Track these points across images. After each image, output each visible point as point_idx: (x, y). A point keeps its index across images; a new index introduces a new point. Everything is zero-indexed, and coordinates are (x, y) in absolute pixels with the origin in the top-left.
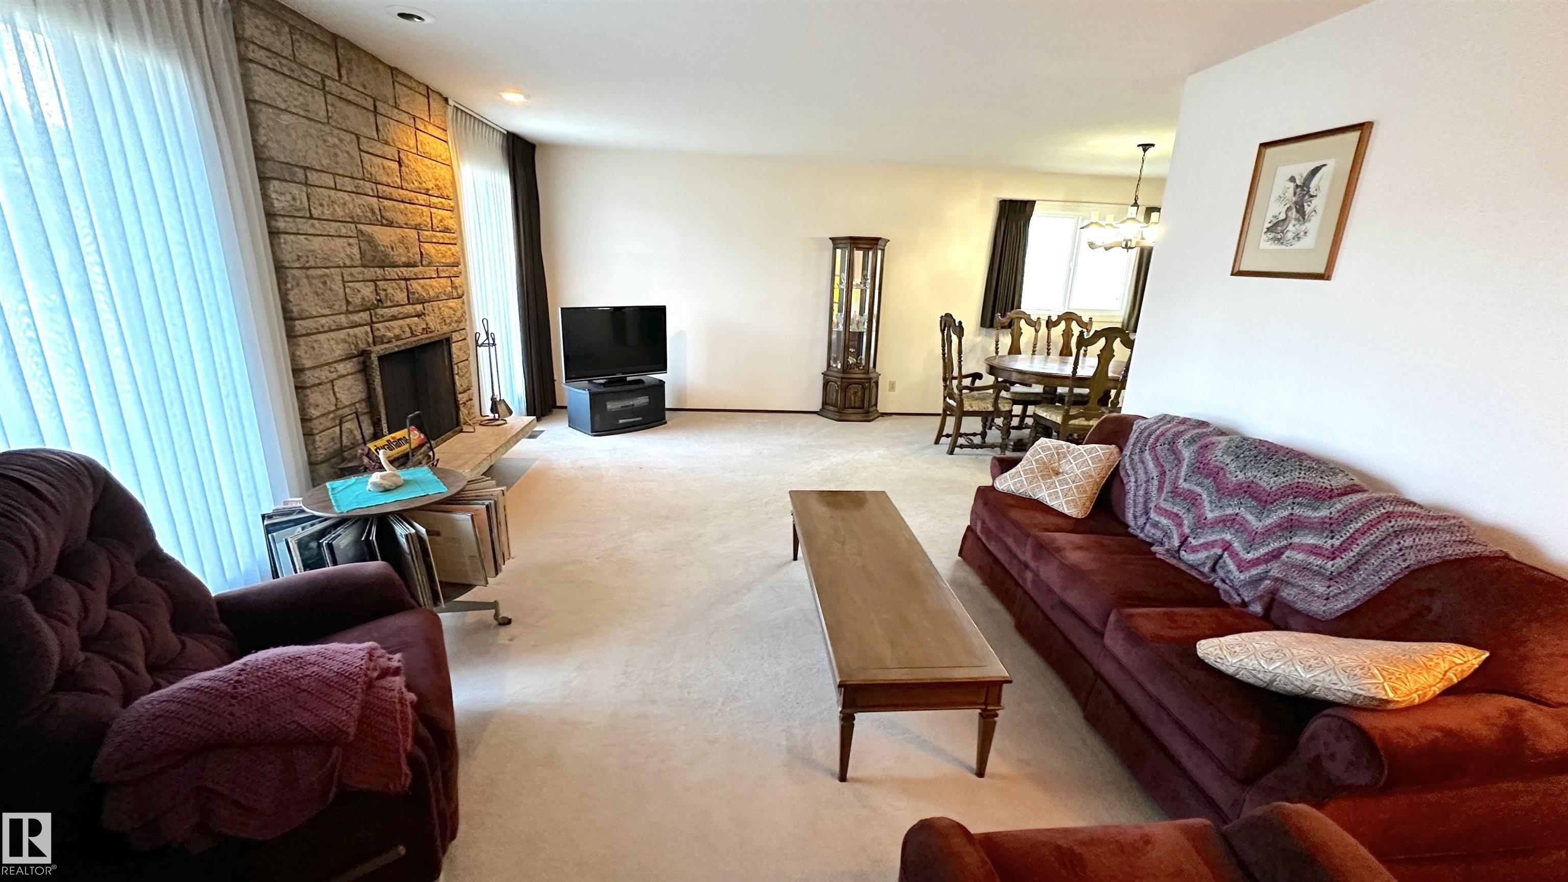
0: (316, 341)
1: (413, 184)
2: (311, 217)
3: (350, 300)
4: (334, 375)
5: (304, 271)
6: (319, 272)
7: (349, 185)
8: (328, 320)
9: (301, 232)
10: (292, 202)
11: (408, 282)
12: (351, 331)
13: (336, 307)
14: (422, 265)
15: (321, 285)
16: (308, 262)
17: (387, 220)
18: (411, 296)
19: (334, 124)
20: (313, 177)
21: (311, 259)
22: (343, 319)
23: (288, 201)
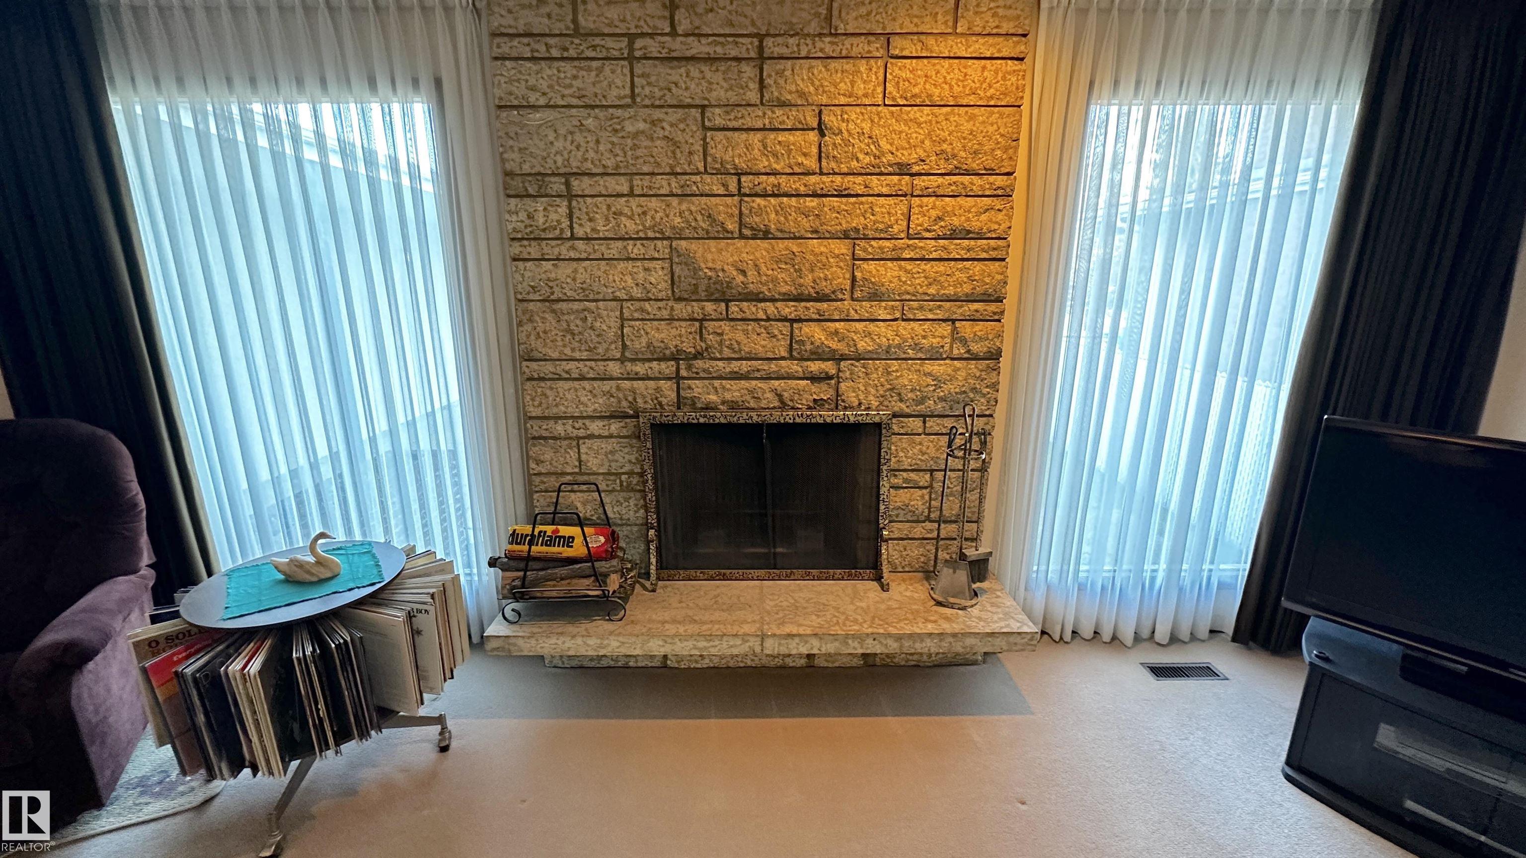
0: (551, 388)
1: (858, 160)
2: (573, 237)
3: (628, 343)
4: (582, 433)
5: (547, 304)
6: (576, 306)
7: (663, 184)
8: (579, 365)
9: (546, 257)
10: (528, 222)
11: (795, 325)
12: (626, 384)
13: (600, 350)
14: (853, 299)
15: (578, 322)
16: (552, 293)
17: (752, 229)
18: (795, 346)
19: (647, 102)
20: (579, 185)
21: (556, 289)
22: (614, 368)
23: (522, 221)
